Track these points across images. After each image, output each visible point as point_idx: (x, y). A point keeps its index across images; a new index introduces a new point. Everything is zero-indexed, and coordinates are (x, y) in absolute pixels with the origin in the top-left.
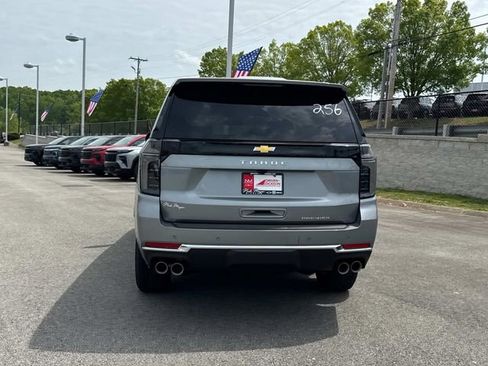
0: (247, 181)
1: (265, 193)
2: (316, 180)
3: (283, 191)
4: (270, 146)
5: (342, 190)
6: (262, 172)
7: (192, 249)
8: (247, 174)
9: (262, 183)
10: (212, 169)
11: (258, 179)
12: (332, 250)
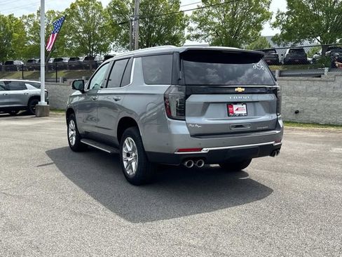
0: (230, 109)
1: (240, 115)
3: (247, 114)
5: (270, 112)
6: (236, 103)
7: (210, 151)
8: (230, 104)
9: (237, 110)
11: (235, 107)
12: (272, 144)
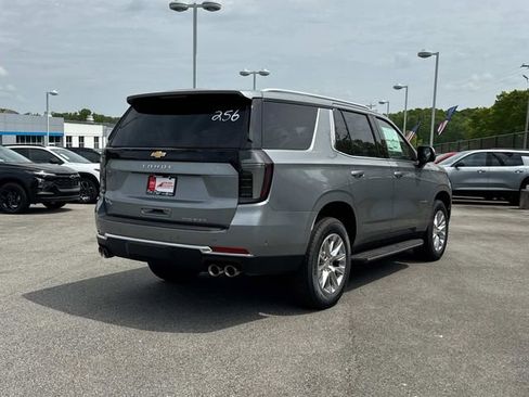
0: (152, 183)
1: (161, 194)
2: (201, 184)
3: (174, 194)
4: (163, 151)
7: (109, 238)
8: (152, 176)
9: (161, 185)
10: (133, 172)
11: (159, 181)
12: (198, 250)
